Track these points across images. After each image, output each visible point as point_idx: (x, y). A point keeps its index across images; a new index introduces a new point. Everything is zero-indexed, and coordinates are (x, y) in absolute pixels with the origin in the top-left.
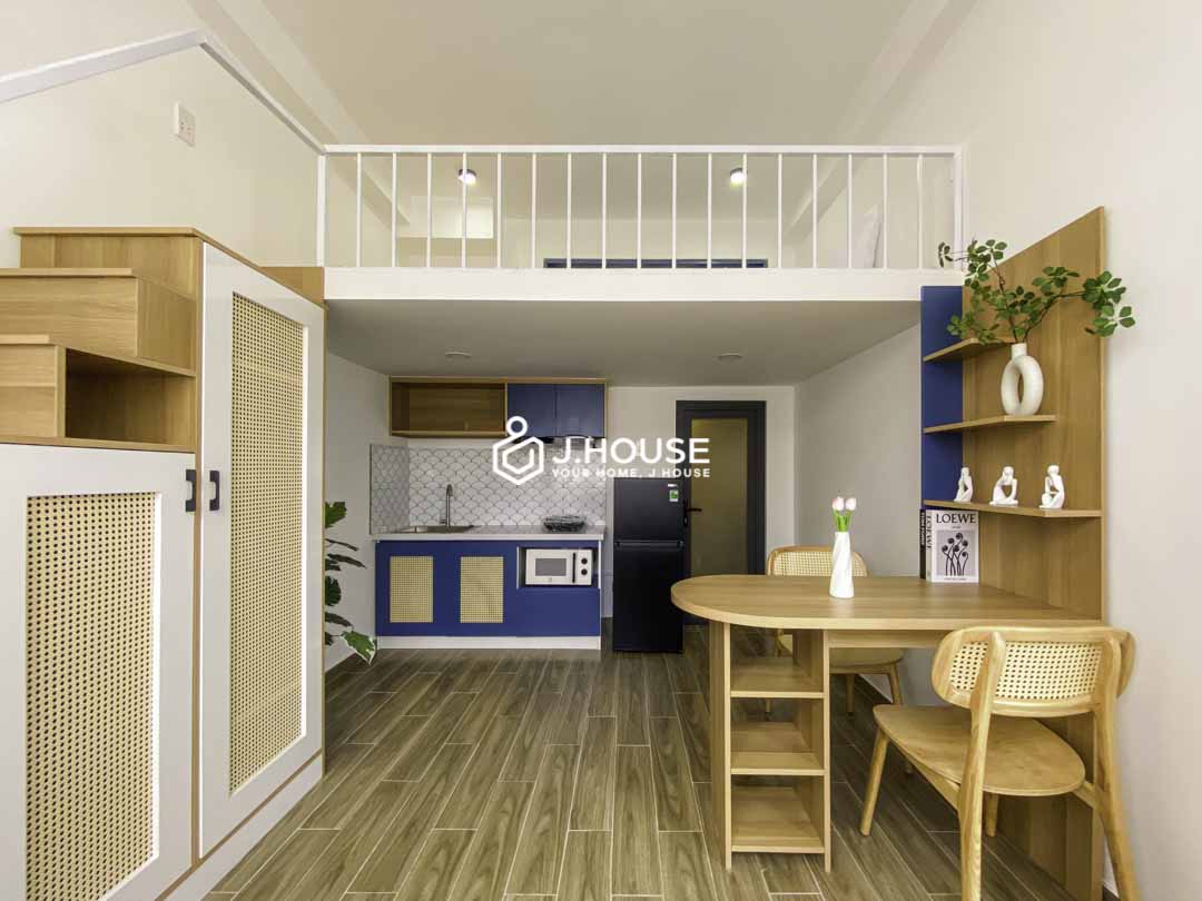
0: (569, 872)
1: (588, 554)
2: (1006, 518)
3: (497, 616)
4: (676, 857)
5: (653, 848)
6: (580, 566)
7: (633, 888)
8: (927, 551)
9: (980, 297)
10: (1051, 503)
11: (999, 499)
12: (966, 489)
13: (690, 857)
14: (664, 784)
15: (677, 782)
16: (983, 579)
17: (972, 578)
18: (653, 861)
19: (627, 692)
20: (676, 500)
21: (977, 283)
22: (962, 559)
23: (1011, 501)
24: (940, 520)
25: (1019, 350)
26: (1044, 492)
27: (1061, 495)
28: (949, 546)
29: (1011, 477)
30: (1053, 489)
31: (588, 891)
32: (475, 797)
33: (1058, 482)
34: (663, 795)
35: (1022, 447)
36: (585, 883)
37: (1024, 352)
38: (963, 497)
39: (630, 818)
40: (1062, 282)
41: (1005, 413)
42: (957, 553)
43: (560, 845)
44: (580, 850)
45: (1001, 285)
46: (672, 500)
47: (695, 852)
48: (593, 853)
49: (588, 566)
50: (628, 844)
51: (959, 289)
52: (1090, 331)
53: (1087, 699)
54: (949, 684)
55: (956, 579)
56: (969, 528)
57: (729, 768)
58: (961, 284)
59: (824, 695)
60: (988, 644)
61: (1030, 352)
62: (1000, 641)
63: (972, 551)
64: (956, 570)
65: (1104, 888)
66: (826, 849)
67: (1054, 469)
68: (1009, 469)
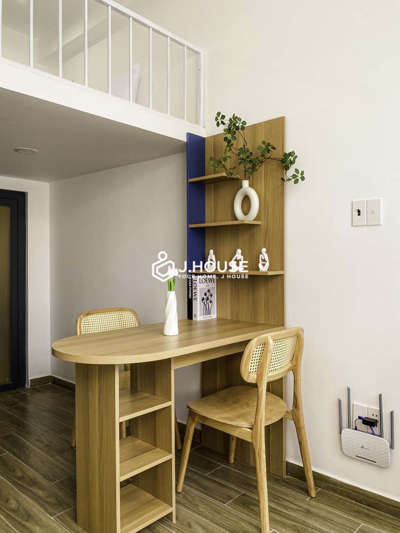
2: (236, 279)
8: (194, 302)
9: (228, 149)
10: (263, 269)
16: (218, 317)
17: (214, 316)
21: (230, 140)
22: (210, 304)
24: (201, 282)
25: (246, 183)
26: (259, 263)
27: (267, 264)
28: (205, 297)
29: (240, 255)
30: (264, 260)
33: (266, 257)
35: (244, 238)
37: (248, 186)
40: (268, 151)
41: (236, 219)
42: (208, 301)
45: (244, 146)
51: (204, 139)
52: (283, 179)
53: (290, 365)
54: (249, 371)
55: (207, 317)
56: (213, 286)
57: (119, 479)
58: (204, 136)
59: (172, 403)
60: (265, 344)
61: (251, 185)
62: (271, 341)
63: (214, 299)
64: (208, 311)
65: (287, 462)
66: (173, 509)
67: (264, 250)
68: (239, 251)
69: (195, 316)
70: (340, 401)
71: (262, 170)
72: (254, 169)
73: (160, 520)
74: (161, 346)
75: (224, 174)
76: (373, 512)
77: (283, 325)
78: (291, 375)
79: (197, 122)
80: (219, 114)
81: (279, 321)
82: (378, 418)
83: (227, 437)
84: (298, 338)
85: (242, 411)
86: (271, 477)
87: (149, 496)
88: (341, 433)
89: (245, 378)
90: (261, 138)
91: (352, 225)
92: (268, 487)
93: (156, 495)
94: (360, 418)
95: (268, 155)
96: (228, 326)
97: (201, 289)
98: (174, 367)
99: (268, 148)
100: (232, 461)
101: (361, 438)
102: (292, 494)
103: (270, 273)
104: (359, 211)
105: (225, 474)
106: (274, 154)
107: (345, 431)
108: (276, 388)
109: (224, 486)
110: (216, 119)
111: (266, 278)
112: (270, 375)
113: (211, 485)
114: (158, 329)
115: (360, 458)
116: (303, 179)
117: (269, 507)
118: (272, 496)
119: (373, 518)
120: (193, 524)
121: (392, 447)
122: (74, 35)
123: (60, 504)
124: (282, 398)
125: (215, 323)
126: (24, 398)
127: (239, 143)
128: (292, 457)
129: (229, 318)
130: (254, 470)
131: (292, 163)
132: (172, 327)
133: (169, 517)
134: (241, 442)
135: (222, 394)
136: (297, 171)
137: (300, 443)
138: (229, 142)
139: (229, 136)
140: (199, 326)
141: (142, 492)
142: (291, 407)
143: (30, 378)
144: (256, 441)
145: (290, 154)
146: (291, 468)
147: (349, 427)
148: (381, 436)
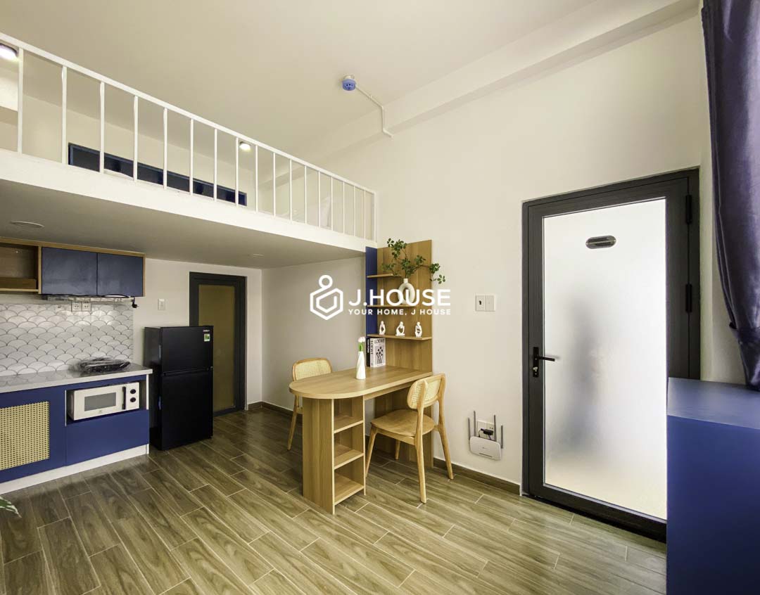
0: (270, 558)
1: (136, 386)
2: (400, 340)
3: (44, 454)
4: (311, 523)
5: (297, 526)
6: (129, 396)
7: (305, 543)
8: (371, 356)
10: (418, 335)
11: (399, 334)
12: (382, 329)
13: (316, 519)
14: (274, 501)
15: (277, 496)
16: (387, 364)
17: (384, 364)
18: (303, 530)
19: (202, 470)
20: (209, 340)
22: (381, 356)
23: (402, 334)
24: (374, 342)
25: (406, 280)
26: (415, 331)
27: (421, 332)
28: (378, 352)
29: (402, 325)
30: (419, 330)
31: (287, 557)
32: (164, 566)
33: (420, 327)
34: (278, 505)
36: (284, 557)
37: (407, 282)
38: (382, 333)
39: (273, 521)
40: (421, 261)
43: (253, 552)
44: (265, 548)
45: (405, 258)
46: (206, 340)
47: (314, 515)
48: (272, 543)
49: (137, 395)
50: (285, 531)
51: (376, 250)
52: (431, 280)
53: (437, 397)
54: (412, 402)
55: (380, 365)
56: (383, 344)
57: (334, 468)
58: (376, 248)
59: (363, 421)
60: (423, 385)
61: (409, 282)
62: (426, 383)
63: (384, 353)
64: (380, 361)
65: (434, 458)
66: (364, 487)
67: (419, 323)
68: (402, 323)
69: (372, 364)
70: (469, 420)
71: (417, 272)
72: (411, 272)
73: (357, 494)
74: (355, 388)
75: (392, 275)
76: (491, 487)
77: (431, 371)
78: (437, 403)
79: (371, 238)
80: (390, 240)
81: (427, 368)
82: (493, 430)
83: (394, 441)
84: (442, 380)
85: (406, 426)
86: (427, 469)
87: (347, 480)
88: (469, 439)
89: (410, 407)
90: (416, 253)
91: (476, 310)
92: (425, 474)
93: (352, 478)
94: (482, 430)
95: (421, 264)
96: (393, 373)
97: (376, 347)
98: (364, 400)
99: (421, 259)
100: (397, 458)
101: (484, 442)
102: (437, 478)
103: (423, 339)
104: (480, 302)
105: (393, 466)
106: (425, 263)
107: (473, 438)
108: (428, 412)
109: (394, 473)
110: (388, 242)
111: (420, 342)
112: (425, 404)
113: (385, 473)
114: (352, 374)
115: (481, 455)
116: (444, 281)
117: (426, 486)
118: (427, 480)
119: (490, 491)
120: (377, 496)
121: (502, 447)
122: (282, 173)
123: (289, 485)
124: (430, 417)
125: (385, 370)
126: (244, 417)
127: (402, 256)
128: (438, 455)
129: (394, 365)
130: (416, 464)
131: (437, 270)
132: (361, 373)
133: (362, 491)
134: (404, 445)
135: (391, 414)
136: (440, 276)
137: (444, 446)
138: (396, 256)
139: (396, 252)
140: (375, 372)
141: (343, 477)
142: (437, 423)
143: (248, 403)
144: (417, 444)
145: (436, 265)
146: (437, 462)
147: (475, 435)
148: (495, 441)
